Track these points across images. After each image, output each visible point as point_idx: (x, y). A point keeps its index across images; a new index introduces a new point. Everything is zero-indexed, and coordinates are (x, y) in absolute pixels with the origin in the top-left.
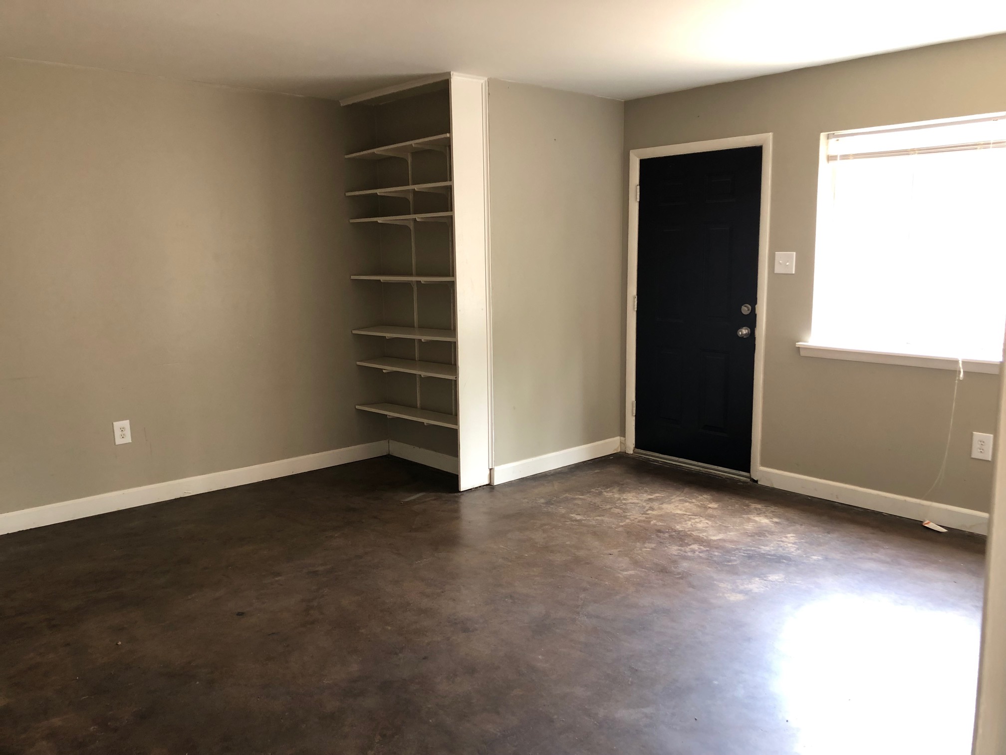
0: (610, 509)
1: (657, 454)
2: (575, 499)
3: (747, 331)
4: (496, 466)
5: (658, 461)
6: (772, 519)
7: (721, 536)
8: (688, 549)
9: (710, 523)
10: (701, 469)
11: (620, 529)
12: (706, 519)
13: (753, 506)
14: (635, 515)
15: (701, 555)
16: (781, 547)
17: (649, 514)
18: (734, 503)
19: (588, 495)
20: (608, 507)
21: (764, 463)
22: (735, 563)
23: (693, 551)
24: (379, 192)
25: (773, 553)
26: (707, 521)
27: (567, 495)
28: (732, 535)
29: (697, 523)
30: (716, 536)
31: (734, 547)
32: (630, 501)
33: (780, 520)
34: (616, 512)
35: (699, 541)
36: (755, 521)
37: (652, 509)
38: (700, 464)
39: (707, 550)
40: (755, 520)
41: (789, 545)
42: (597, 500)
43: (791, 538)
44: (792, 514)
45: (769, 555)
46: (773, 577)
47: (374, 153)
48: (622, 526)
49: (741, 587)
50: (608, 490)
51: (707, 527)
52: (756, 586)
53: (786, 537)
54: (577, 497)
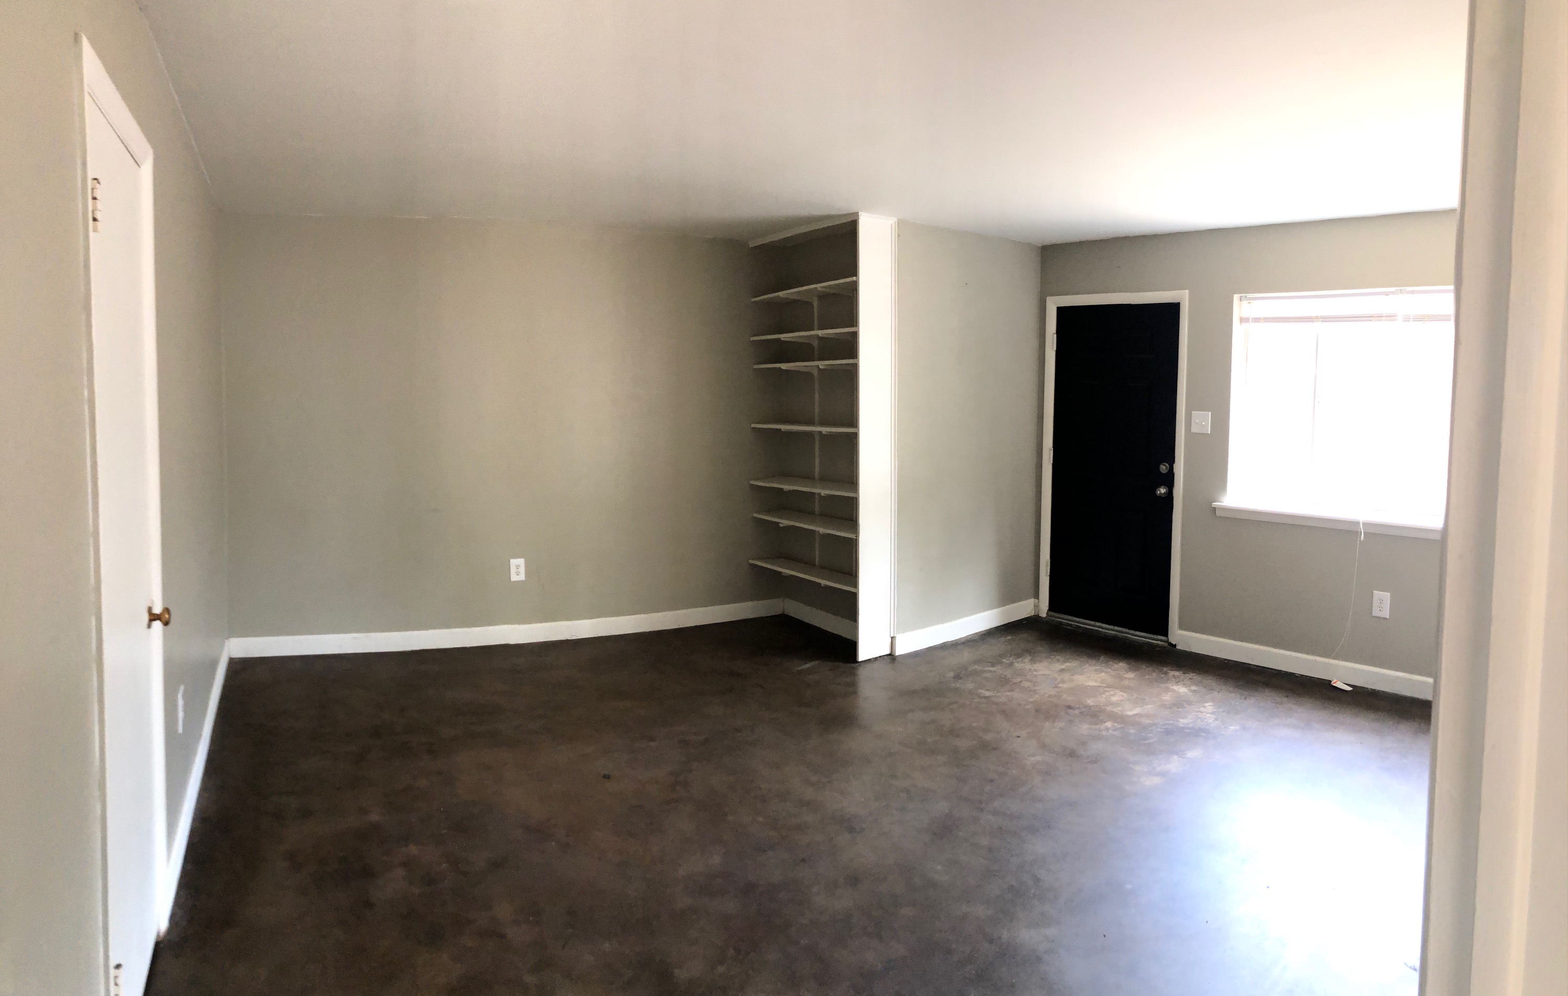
0: (1021, 682)
1: (1070, 618)
2: (983, 672)
3: (1165, 490)
4: (898, 634)
5: (1071, 625)
6: (1190, 687)
7: (1137, 711)
8: (1102, 727)
9: (1125, 695)
10: (1118, 633)
11: (1029, 707)
12: (1122, 691)
13: (1172, 673)
14: (1045, 690)
15: (1115, 733)
16: (1200, 718)
17: (1060, 687)
18: (1150, 673)
19: (999, 667)
20: (1018, 680)
21: (1181, 627)
22: (1151, 741)
23: (1107, 729)
24: (784, 337)
25: (1191, 726)
26: (1122, 693)
27: (976, 666)
28: (1149, 708)
29: (1112, 695)
30: (1132, 711)
31: (1150, 722)
32: (1041, 673)
33: (1198, 688)
34: (1026, 686)
35: (1113, 717)
36: (1174, 691)
37: (1063, 681)
38: (1116, 628)
39: (1122, 727)
40: (1173, 689)
41: (1208, 715)
42: (1008, 673)
43: (1209, 708)
44: (1210, 681)
45: (1188, 728)
46: (1191, 754)
47: (779, 296)
48: (1032, 702)
49: (1158, 769)
50: (1020, 659)
51: (1122, 701)
52: (1174, 765)
53: (1205, 707)
54: (986, 669)
